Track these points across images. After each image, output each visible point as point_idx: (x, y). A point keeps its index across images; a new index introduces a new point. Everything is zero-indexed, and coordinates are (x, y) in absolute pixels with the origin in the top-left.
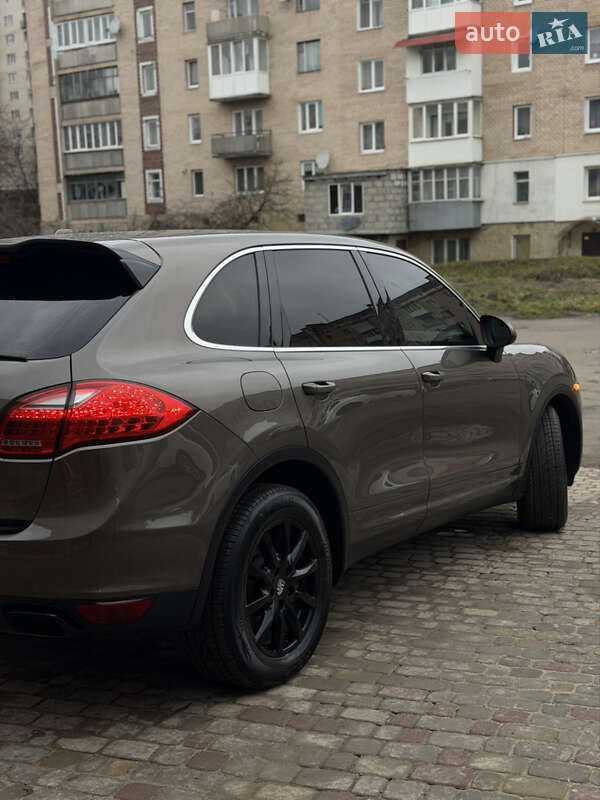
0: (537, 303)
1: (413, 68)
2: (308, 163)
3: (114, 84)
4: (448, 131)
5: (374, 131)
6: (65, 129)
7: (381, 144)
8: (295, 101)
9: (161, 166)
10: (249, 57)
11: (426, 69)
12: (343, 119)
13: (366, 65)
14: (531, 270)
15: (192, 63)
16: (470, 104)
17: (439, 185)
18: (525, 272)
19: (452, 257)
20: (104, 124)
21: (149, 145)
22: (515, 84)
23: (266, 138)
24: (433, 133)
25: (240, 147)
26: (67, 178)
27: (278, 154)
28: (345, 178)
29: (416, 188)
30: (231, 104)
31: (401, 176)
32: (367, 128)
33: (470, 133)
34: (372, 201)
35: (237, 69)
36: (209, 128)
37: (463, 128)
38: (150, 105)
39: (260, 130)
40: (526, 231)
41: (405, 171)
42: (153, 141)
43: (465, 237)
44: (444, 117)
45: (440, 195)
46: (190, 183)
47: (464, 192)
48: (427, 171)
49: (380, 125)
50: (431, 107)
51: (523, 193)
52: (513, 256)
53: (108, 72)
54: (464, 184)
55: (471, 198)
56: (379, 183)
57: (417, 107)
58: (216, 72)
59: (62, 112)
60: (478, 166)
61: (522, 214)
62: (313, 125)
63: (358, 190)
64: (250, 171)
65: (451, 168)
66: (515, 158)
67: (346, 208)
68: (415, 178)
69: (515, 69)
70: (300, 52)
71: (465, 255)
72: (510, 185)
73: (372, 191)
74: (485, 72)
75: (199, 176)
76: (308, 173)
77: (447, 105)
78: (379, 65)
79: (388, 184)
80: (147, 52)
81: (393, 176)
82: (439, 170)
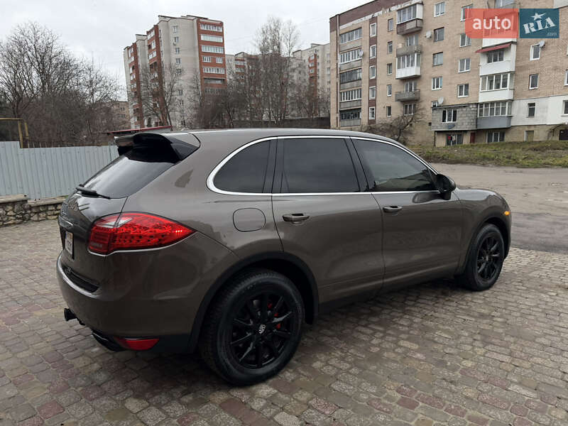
0: (531, 161)
1: (483, 61)
2: (434, 102)
3: (360, 75)
4: (498, 87)
5: (464, 88)
6: (340, 94)
7: (466, 93)
8: (430, 77)
9: (376, 106)
10: (413, 61)
11: (489, 62)
12: (451, 84)
13: (462, 61)
14: (531, 146)
15: (390, 65)
16: (509, 75)
17: (492, 109)
18: (528, 147)
19: (496, 140)
20: (355, 90)
21: (371, 98)
22: (531, 66)
23: (418, 93)
24: (491, 88)
25: (406, 97)
26: (340, 111)
27: (422, 98)
28: (450, 108)
29: (481, 111)
30: (404, 80)
31: (475, 106)
32: (461, 87)
33: (508, 87)
34: (461, 117)
35: (408, 66)
36: (395, 90)
37: (505, 85)
38: (373, 82)
39: (415, 90)
40: (532, 129)
41: (477, 104)
42: (373, 96)
43: (503, 132)
44: (496, 81)
45: (492, 114)
46: (386, 111)
47: (503, 112)
48: (487, 104)
49: (467, 86)
50: (491, 77)
51: (532, 112)
52: (525, 140)
53: (358, 71)
54: (504, 109)
55: (506, 115)
56: (464, 109)
57: (484, 77)
58: (399, 68)
59: (340, 87)
60: (511, 101)
61: (531, 121)
62: (437, 87)
63: (455, 112)
64: (410, 106)
65: (498, 103)
66: (529, 98)
67: (449, 120)
68: (481, 107)
69: (532, 59)
70: (434, 58)
71: (502, 139)
72: (526, 109)
73: (461, 112)
74: (516, 61)
75: (389, 108)
76: (434, 106)
77: (498, 76)
78: (468, 61)
79: (468, 109)
80: (373, 62)
81: (471, 106)
82: (492, 103)
